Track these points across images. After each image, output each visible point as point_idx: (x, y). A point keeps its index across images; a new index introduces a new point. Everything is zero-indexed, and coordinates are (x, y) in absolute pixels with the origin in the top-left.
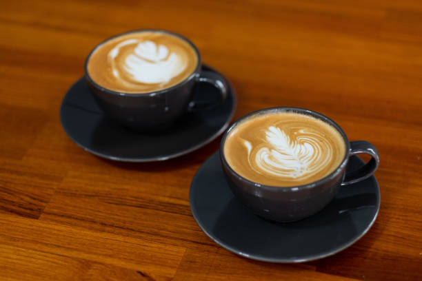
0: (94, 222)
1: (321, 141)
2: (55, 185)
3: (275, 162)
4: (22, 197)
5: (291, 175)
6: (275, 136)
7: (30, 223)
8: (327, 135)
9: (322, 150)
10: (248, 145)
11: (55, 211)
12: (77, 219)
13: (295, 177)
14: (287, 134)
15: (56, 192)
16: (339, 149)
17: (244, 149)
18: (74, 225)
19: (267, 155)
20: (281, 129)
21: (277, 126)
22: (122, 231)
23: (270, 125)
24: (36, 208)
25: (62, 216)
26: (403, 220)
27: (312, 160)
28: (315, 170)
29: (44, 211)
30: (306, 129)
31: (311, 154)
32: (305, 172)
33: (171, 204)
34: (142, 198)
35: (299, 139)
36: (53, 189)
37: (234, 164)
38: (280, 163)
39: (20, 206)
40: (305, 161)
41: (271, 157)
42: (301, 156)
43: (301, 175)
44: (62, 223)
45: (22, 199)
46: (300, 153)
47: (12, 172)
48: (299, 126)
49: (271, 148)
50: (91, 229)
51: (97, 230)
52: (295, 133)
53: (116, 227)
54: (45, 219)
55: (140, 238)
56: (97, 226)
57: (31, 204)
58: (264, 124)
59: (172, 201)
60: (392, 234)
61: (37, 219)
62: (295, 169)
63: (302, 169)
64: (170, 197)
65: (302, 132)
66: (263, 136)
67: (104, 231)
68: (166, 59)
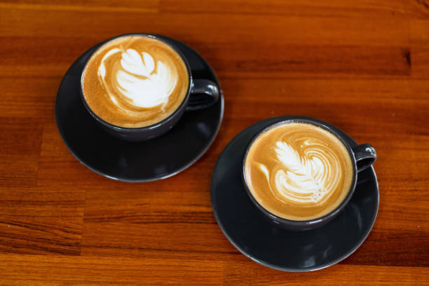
0: (131, 248)
1: (327, 152)
2: (81, 211)
3: (294, 186)
4: (56, 232)
5: (312, 200)
6: (285, 152)
8: (331, 145)
9: (330, 162)
10: (264, 169)
11: (93, 242)
12: (115, 248)
13: (316, 202)
14: (294, 148)
15: (84, 219)
16: (345, 160)
17: (262, 175)
18: (116, 255)
19: (285, 179)
20: (287, 143)
21: (283, 140)
22: (160, 253)
23: (277, 140)
24: (74, 242)
25: (101, 247)
27: (326, 177)
28: (331, 188)
29: (82, 244)
30: (310, 139)
31: (322, 170)
32: (323, 194)
33: (193, 213)
34: (165, 212)
35: (307, 152)
36: (80, 216)
37: (260, 196)
38: (299, 187)
39: (58, 243)
40: (319, 181)
41: (289, 181)
42: (315, 174)
43: (321, 198)
44: (105, 255)
45: (56, 235)
46: (312, 171)
47: (34, 203)
48: (302, 136)
49: (286, 170)
50: (132, 256)
51: (138, 257)
52: (302, 146)
53: (155, 250)
54: (87, 253)
55: (180, 258)
56: (136, 252)
57: (66, 238)
58: (270, 141)
59: (193, 209)
61: (79, 255)
62: (314, 192)
63: (320, 190)
65: (306, 143)
66: (274, 155)
67: (145, 257)
68: (155, 72)
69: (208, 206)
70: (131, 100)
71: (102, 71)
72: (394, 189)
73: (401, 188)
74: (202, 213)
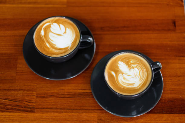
2: (35, 93)
3: (126, 80)
4: (24, 102)
5: (134, 86)
6: (122, 66)
7: (33, 115)
8: (142, 62)
9: (142, 70)
10: (113, 73)
11: (40, 107)
12: (50, 109)
13: (136, 87)
14: (126, 64)
15: (36, 97)
16: (148, 69)
17: (112, 76)
18: (51, 112)
19: (122, 78)
20: (123, 62)
21: (121, 61)
22: (69, 111)
23: (118, 61)
24: (32, 107)
25: (44, 109)
26: (171, 81)
27: (140, 76)
28: (142, 81)
29: (36, 107)
30: (133, 60)
31: (138, 74)
32: (139, 83)
33: (83, 93)
34: (71, 93)
35: (132, 66)
36: (34, 95)
37: (112, 85)
38: (128, 81)
39: (25, 107)
40: (137, 78)
41: (124, 78)
42: (135, 75)
44: (45, 112)
45: (24, 104)
46: (134, 74)
47: (14, 90)
48: (129, 59)
49: (123, 74)
50: (57, 112)
51: (60, 112)
52: (129, 63)
53: (67, 109)
54: (38, 111)
55: (78, 112)
56: (59, 110)
57: (29, 105)
58: (116, 61)
59: (83, 91)
60: (168, 89)
61: (34, 112)
62: (135, 83)
64: (82, 90)
65: (131, 62)
66: (117, 67)
67: (63, 112)
68: (65, 32)
69: (90, 90)
70: (55, 45)
71: (42, 33)
72: (169, 80)
73: (173, 80)
74: (87, 93)
